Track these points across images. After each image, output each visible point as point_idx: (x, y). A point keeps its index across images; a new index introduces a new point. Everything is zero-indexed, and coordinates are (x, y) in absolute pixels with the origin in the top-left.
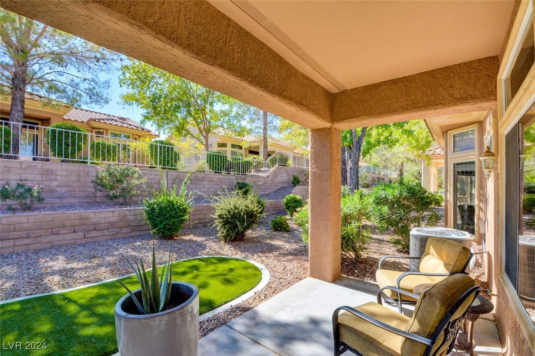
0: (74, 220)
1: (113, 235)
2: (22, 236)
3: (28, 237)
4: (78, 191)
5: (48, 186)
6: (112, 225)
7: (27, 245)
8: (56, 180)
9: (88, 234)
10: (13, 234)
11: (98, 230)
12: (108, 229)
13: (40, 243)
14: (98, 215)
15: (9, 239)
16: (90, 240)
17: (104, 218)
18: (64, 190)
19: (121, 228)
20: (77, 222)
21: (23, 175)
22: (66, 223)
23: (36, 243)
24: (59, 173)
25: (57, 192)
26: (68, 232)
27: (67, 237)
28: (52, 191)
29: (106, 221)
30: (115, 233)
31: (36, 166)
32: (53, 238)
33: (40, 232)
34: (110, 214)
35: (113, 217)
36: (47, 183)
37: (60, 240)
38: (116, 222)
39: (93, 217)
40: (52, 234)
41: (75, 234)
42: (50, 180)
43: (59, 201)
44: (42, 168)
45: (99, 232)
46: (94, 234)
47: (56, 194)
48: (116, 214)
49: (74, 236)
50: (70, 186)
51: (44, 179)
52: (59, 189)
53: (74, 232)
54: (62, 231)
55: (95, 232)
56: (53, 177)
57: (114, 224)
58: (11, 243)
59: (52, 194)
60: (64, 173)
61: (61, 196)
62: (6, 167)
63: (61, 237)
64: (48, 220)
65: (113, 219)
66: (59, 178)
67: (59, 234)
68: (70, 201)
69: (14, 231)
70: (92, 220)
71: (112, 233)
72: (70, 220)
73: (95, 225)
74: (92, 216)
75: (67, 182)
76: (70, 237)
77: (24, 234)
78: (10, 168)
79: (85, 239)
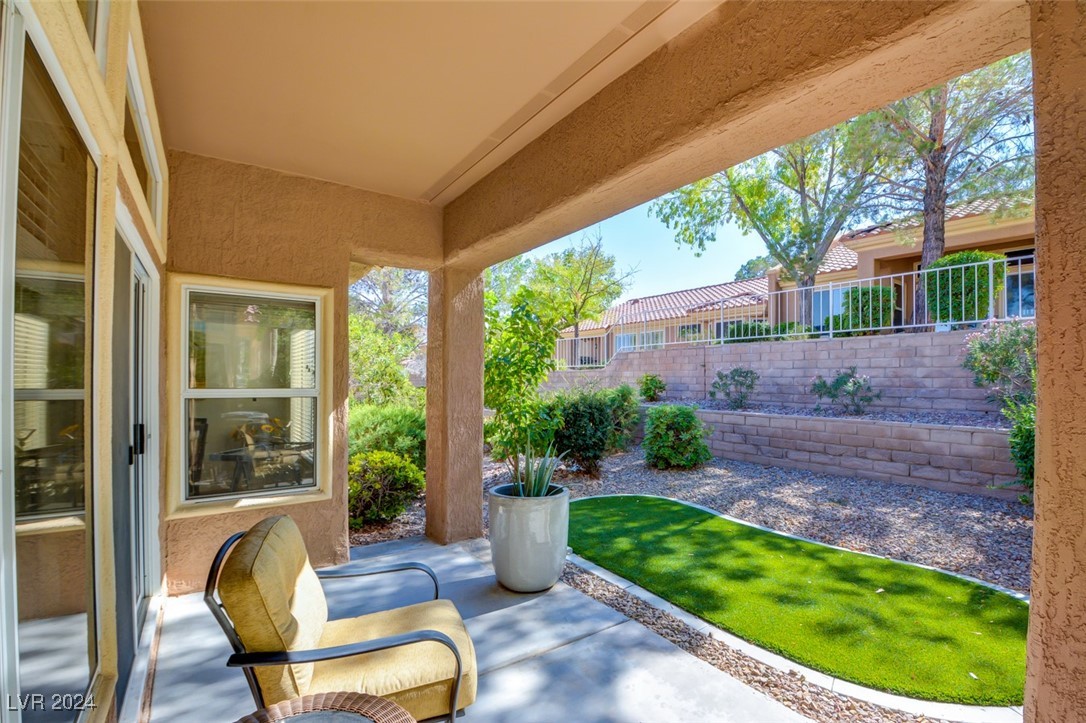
0: (890, 437)
1: (971, 485)
2: (819, 449)
3: (825, 452)
4: (964, 385)
5: (910, 376)
6: (968, 461)
7: (824, 464)
8: (923, 365)
9: (917, 469)
10: (808, 445)
11: (936, 467)
12: (958, 470)
13: (840, 465)
14: (935, 436)
15: (805, 450)
16: (919, 483)
17: (950, 443)
18: (937, 383)
19: (993, 474)
20: (895, 443)
21: (872, 360)
22: (879, 442)
23: (834, 465)
24: (927, 352)
25: (925, 387)
26: (881, 457)
27: (878, 466)
28: (916, 386)
29: (953, 451)
30: (975, 481)
31: (890, 344)
32: (857, 462)
33: (840, 449)
34: (965, 438)
35: (972, 444)
36: (908, 371)
37: (867, 470)
38: (978, 457)
39: (926, 437)
40: (857, 456)
41: (891, 464)
42: (912, 366)
43: (927, 404)
44: (900, 346)
45: (938, 470)
46: (928, 472)
47: (923, 390)
48: (978, 439)
49: (891, 467)
50: (948, 376)
51: (902, 364)
52: (928, 382)
53: (892, 460)
54: (871, 454)
55: (928, 468)
56: (917, 359)
57: (974, 460)
58: (805, 456)
59: (915, 391)
60: (937, 352)
61: (932, 395)
62: (852, 349)
63: (868, 464)
64: (850, 432)
65: (969, 450)
66: (927, 361)
67: (866, 458)
68: (947, 406)
69: (810, 440)
70: (924, 442)
71: (967, 480)
72: (883, 437)
73: (930, 454)
74: (924, 435)
75: (944, 369)
76: (883, 468)
77: (820, 446)
78: (856, 350)
79: (909, 479)
